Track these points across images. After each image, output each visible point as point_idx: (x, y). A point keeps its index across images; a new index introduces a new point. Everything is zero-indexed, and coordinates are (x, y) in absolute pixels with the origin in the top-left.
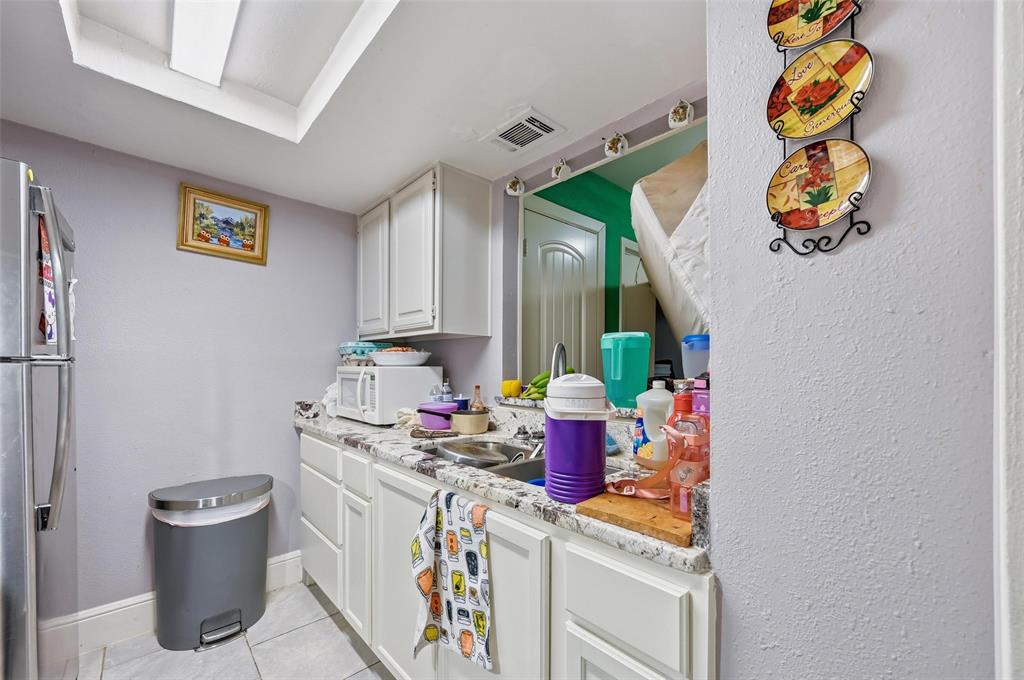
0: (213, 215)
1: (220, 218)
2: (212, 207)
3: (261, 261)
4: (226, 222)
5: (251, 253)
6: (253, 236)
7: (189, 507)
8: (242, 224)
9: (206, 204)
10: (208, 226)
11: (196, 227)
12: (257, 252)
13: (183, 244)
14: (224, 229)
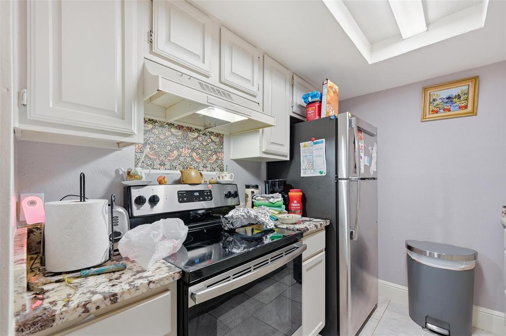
0: (440, 97)
1: (445, 97)
2: (439, 93)
3: (474, 113)
4: (449, 98)
5: (465, 111)
6: (467, 100)
7: (422, 253)
8: (459, 95)
9: (436, 93)
10: (437, 105)
11: (430, 107)
12: (470, 109)
13: (424, 119)
14: (447, 103)
